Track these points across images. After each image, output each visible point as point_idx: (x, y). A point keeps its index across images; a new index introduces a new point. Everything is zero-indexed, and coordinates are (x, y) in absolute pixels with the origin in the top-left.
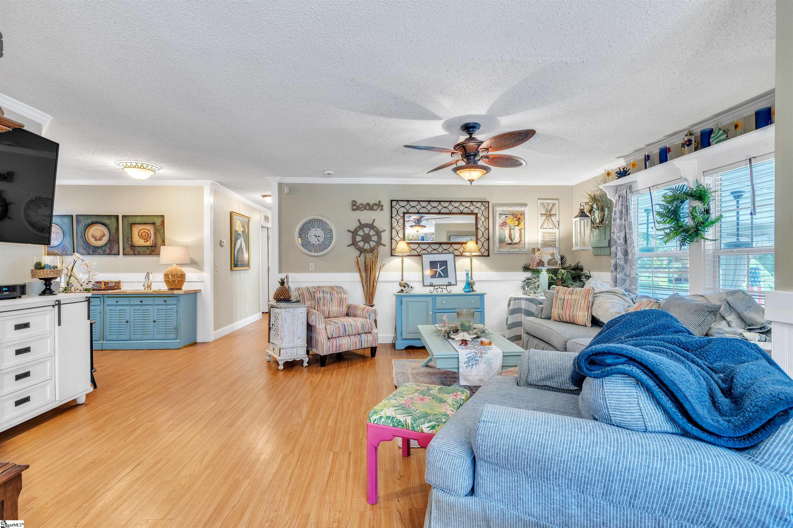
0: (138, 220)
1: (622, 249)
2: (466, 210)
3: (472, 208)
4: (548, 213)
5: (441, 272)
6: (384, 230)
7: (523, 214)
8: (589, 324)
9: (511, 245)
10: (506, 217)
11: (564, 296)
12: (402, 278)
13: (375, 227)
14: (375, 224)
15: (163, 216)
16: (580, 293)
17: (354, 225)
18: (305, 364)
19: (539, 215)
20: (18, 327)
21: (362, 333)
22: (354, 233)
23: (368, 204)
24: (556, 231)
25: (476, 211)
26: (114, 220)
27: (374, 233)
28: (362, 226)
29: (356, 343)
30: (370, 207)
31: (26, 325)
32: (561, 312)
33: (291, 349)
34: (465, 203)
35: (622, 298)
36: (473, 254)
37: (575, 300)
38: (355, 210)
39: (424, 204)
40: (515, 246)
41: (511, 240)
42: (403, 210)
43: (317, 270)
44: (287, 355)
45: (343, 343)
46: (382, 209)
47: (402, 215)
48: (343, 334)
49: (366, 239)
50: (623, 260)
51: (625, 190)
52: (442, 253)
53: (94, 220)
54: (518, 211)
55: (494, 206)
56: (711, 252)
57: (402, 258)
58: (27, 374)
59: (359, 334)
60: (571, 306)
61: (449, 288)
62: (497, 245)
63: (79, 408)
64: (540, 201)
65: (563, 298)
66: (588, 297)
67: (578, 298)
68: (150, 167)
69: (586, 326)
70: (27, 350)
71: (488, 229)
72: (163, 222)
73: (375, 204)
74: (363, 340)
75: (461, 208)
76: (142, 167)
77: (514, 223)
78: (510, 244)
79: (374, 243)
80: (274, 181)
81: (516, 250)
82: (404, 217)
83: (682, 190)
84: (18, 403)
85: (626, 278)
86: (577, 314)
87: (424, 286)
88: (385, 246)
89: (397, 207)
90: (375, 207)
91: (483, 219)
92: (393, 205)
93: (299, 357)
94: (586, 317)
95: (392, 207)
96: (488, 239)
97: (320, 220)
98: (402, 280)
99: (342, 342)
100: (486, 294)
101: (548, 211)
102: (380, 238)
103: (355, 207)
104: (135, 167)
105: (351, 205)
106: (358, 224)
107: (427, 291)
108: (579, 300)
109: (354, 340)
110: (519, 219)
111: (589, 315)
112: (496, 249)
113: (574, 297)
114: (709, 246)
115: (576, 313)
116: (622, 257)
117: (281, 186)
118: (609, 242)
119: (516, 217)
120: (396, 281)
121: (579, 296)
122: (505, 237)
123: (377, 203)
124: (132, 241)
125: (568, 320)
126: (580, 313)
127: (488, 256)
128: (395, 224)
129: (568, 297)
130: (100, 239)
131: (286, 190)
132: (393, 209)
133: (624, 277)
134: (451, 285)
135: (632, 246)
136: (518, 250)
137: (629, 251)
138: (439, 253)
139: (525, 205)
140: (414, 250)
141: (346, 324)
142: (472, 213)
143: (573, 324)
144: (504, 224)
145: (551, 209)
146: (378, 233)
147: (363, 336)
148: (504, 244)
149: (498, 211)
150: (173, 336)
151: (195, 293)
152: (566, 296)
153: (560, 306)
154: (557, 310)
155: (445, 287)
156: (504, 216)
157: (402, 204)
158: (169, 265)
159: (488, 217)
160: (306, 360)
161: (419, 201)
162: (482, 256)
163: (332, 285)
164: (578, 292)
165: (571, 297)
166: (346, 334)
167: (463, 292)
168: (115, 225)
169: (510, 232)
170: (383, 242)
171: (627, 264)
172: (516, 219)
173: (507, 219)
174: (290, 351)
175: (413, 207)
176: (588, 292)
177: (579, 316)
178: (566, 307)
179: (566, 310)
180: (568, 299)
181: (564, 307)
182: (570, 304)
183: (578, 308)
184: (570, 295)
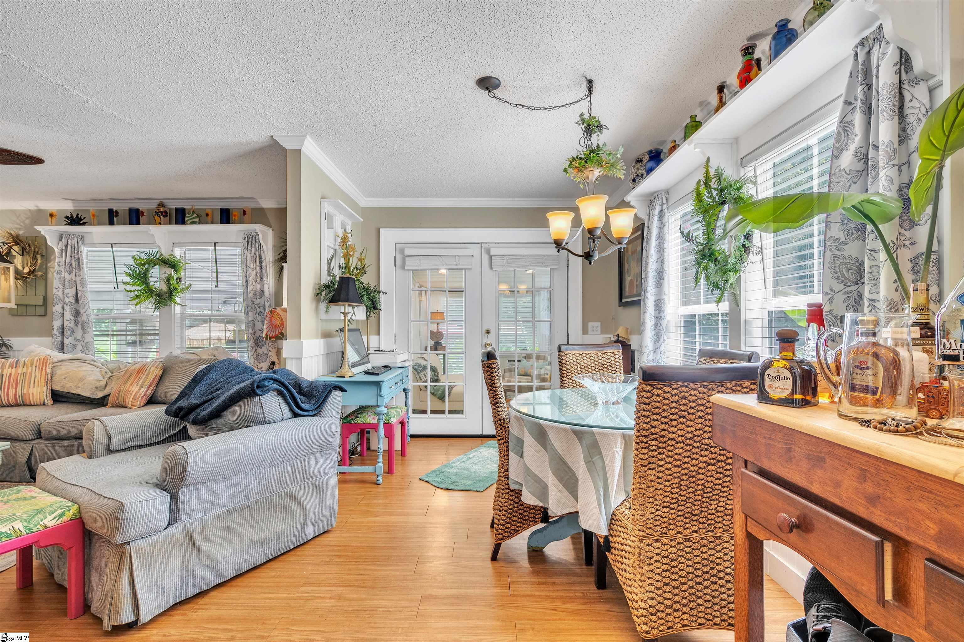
1: (72, 308)
8: (49, 401)
11: (2, 371)
35: (93, 365)
37: (24, 374)
50: (73, 322)
51: (76, 240)
56: (179, 316)
60: (16, 383)
66: (46, 367)
67: (30, 370)
69: (44, 404)
83: (156, 255)
85: (77, 343)
94: (45, 394)
108: (31, 373)
111: (48, 390)
114: (178, 310)
115: (28, 391)
116: (72, 318)
118: (45, 299)
121: (30, 368)
125: (12, 402)
126: (34, 389)
129: (9, 372)
133: (74, 342)
135: (87, 307)
137: (82, 311)
143: (25, 405)
164: (29, 363)
165: (16, 371)
171: (77, 326)
176: (45, 361)
177: (35, 393)
178: (9, 386)
179: (8, 389)
180: (11, 374)
181: (5, 385)
182: (15, 380)
183: (30, 383)
184: (14, 369)
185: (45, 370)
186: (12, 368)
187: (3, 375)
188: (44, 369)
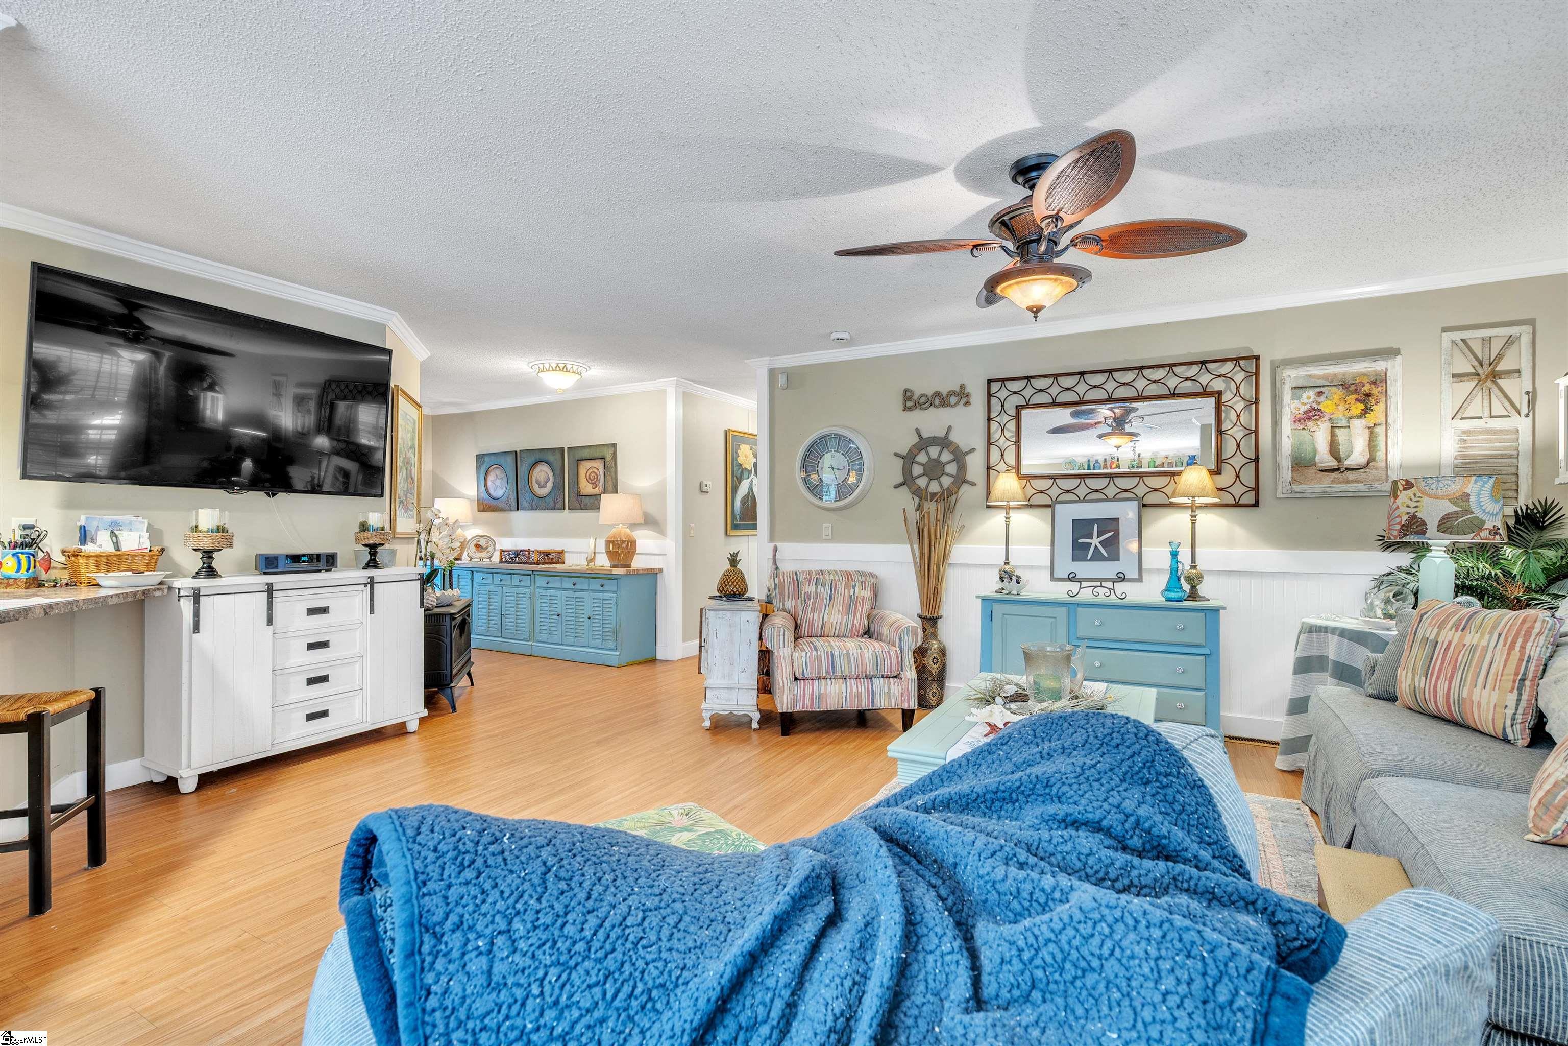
0: (586, 453)
2: (1187, 386)
3: (1205, 379)
4: (1487, 369)
5: (1099, 546)
6: (973, 450)
7: (1380, 380)
8: (1519, 734)
9: (1335, 475)
10: (1320, 394)
11: (1438, 634)
12: (1007, 558)
13: (951, 443)
14: (953, 437)
15: (614, 446)
16: (1494, 627)
17: (907, 442)
18: (755, 725)
19: (1447, 380)
20: (312, 612)
21: (875, 677)
22: (909, 459)
23: (937, 394)
24: (1523, 424)
25: (1218, 385)
26: (558, 456)
27: (951, 457)
28: (923, 443)
29: (859, 695)
30: (941, 400)
31: (324, 610)
32: (1420, 682)
33: (726, 690)
34: (1185, 367)
36: (1200, 500)
37: (1473, 648)
38: (910, 409)
39: (1068, 382)
40: (1350, 475)
41: (1338, 459)
42: (1016, 400)
43: (836, 538)
44: (717, 701)
45: (828, 692)
46: (967, 403)
47: (1013, 412)
48: (828, 672)
49: (934, 470)
52: (1084, 500)
53: (538, 456)
54: (1364, 375)
55: (1275, 367)
57: (1008, 513)
58: (324, 679)
59: (869, 678)
60: (1455, 667)
61: (1120, 588)
62: (1287, 474)
63: (409, 735)
64: (1448, 337)
65: (1432, 637)
66: (1525, 642)
67: (1484, 643)
68: (575, 368)
69: (1506, 741)
70: (324, 645)
71: (1256, 432)
72: (615, 454)
73: (952, 393)
74: (877, 691)
75: (1172, 382)
76: (564, 369)
77: (1349, 410)
78: (1333, 470)
79: (950, 480)
80: (760, 367)
81: (1352, 487)
82: (1018, 418)
84: (311, 717)
86: (1475, 698)
87: (1053, 578)
88: (973, 484)
89: (1003, 394)
90: (953, 400)
91: (1240, 406)
92: (993, 390)
93: (740, 708)
94: (1510, 712)
95: (989, 395)
96: (1256, 460)
97: (840, 436)
98: (1007, 563)
99: (826, 689)
100: (1224, 608)
101: (1486, 363)
102: (962, 467)
103: (909, 404)
104: (556, 370)
105: (901, 399)
106: (916, 439)
107: (1060, 591)
108: (1487, 649)
109: (855, 690)
110: (1368, 395)
111: (1523, 704)
112: (1282, 489)
113: (1471, 638)
115: (1471, 693)
117: (772, 373)
119: (1356, 391)
120: (991, 566)
121: (1487, 637)
122: (1315, 451)
123: (957, 389)
124: (578, 488)
125: (1444, 712)
126: (1486, 693)
127: (1256, 504)
128: (996, 435)
129: (1449, 638)
130: (544, 486)
131: (781, 381)
132: (994, 401)
134: (1124, 580)
136: (1361, 486)
138: (1079, 501)
139: (1392, 353)
140: (1041, 492)
141: (836, 654)
142: (1205, 393)
143: (1460, 725)
144: (1312, 414)
145: (1500, 356)
146: (959, 457)
147: (879, 683)
148: (1312, 471)
149: (1287, 381)
150: (611, 645)
151: (653, 575)
152: (1444, 632)
153: (1419, 666)
154: (1410, 674)
155: (1110, 585)
156: (1311, 393)
157: (1015, 386)
158: (613, 525)
159: (1257, 399)
160: (756, 716)
161: (1055, 376)
162: (1237, 505)
163: (850, 568)
164: (1489, 623)
165: (1461, 638)
166: (832, 674)
167: (1159, 599)
168: (560, 464)
169: (1333, 435)
170: (969, 477)
172: (1355, 396)
173: (1322, 398)
174: (724, 694)
175: (1041, 391)
176: (1527, 625)
177: (1484, 702)
178: (1440, 670)
179: (1438, 678)
180: (1450, 643)
181: (1434, 668)
182: (1453, 660)
183: (1478, 675)
184: (1459, 633)
185: (1523, 647)
186: (1457, 630)
187: (1437, 642)
188: (1518, 644)
